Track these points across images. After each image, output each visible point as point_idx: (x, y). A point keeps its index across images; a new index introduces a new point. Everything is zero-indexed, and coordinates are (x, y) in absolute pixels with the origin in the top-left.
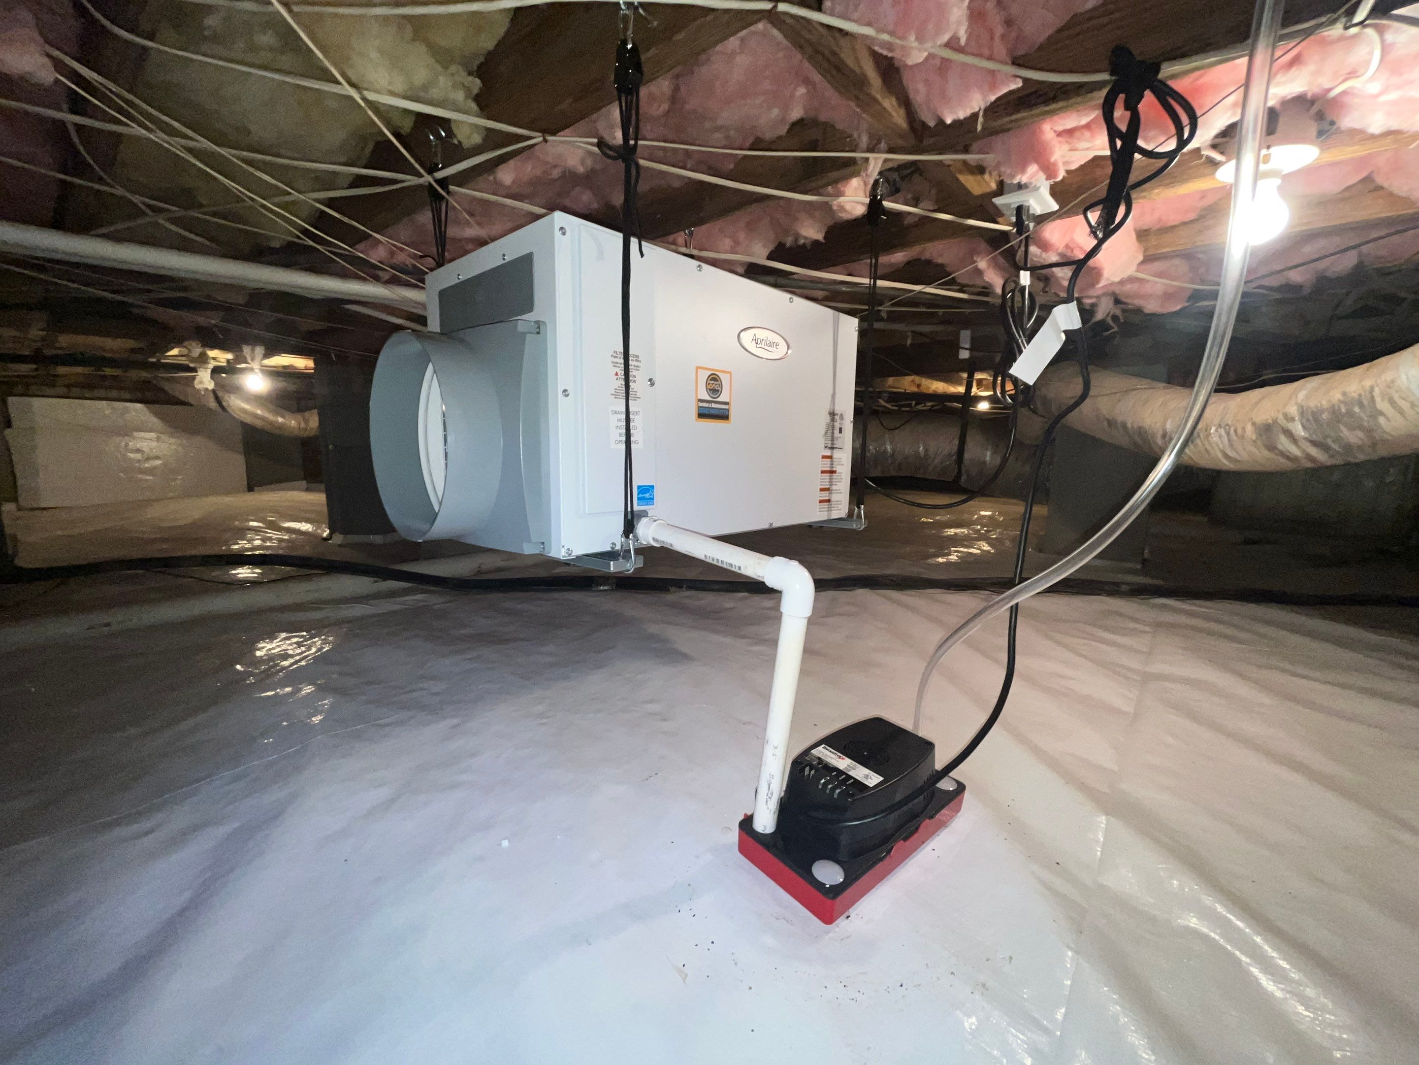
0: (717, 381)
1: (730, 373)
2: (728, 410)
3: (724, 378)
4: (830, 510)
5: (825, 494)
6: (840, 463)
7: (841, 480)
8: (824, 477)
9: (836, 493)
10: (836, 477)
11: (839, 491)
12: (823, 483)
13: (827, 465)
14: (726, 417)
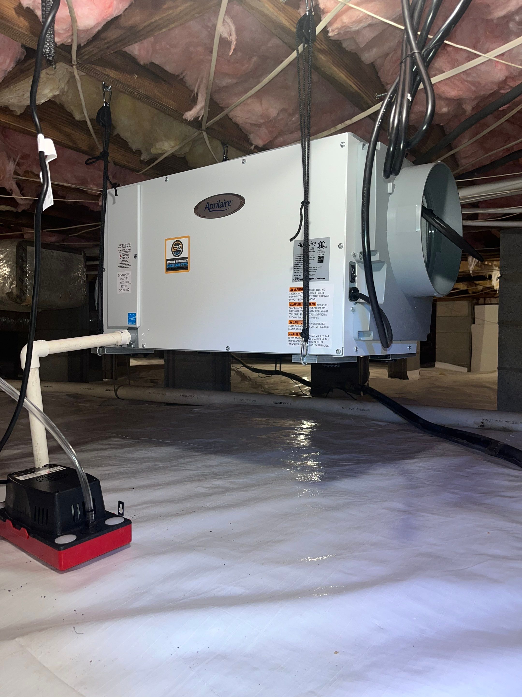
1: (188, 237)
2: (188, 262)
3: (184, 242)
5: (296, 326)
6: (322, 294)
7: (325, 313)
8: (295, 310)
9: (317, 327)
10: (316, 310)
11: (321, 325)
12: (293, 316)
13: (299, 297)
14: (186, 268)
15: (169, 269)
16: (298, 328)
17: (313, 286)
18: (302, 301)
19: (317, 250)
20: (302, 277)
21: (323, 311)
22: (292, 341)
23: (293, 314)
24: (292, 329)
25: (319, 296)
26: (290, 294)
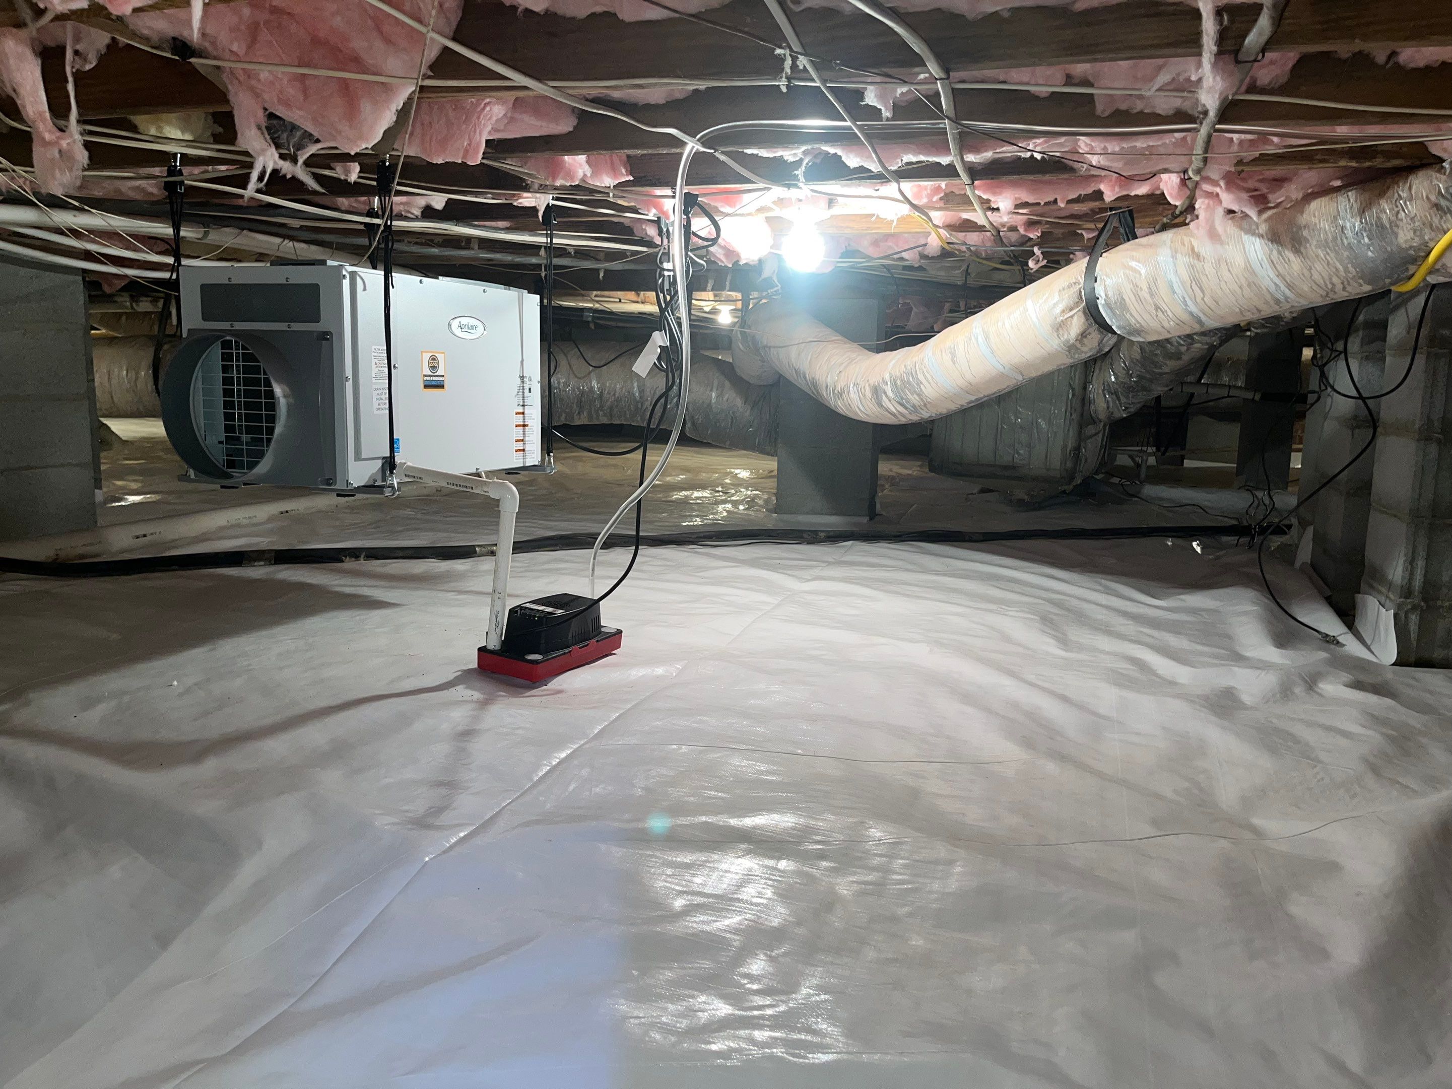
0: (436, 360)
1: (444, 353)
2: (443, 381)
3: (441, 357)
4: (524, 458)
5: (519, 444)
6: (531, 418)
8: (518, 430)
9: (529, 443)
10: (529, 430)
11: (531, 442)
12: (517, 435)
13: (519, 420)
14: (442, 387)
15: (426, 387)
16: (520, 446)
17: (527, 410)
18: (522, 423)
19: (528, 382)
20: (521, 404)
21: (532, 431)
22: (517, 456)
24: (517, 447)
26: (516, 417)
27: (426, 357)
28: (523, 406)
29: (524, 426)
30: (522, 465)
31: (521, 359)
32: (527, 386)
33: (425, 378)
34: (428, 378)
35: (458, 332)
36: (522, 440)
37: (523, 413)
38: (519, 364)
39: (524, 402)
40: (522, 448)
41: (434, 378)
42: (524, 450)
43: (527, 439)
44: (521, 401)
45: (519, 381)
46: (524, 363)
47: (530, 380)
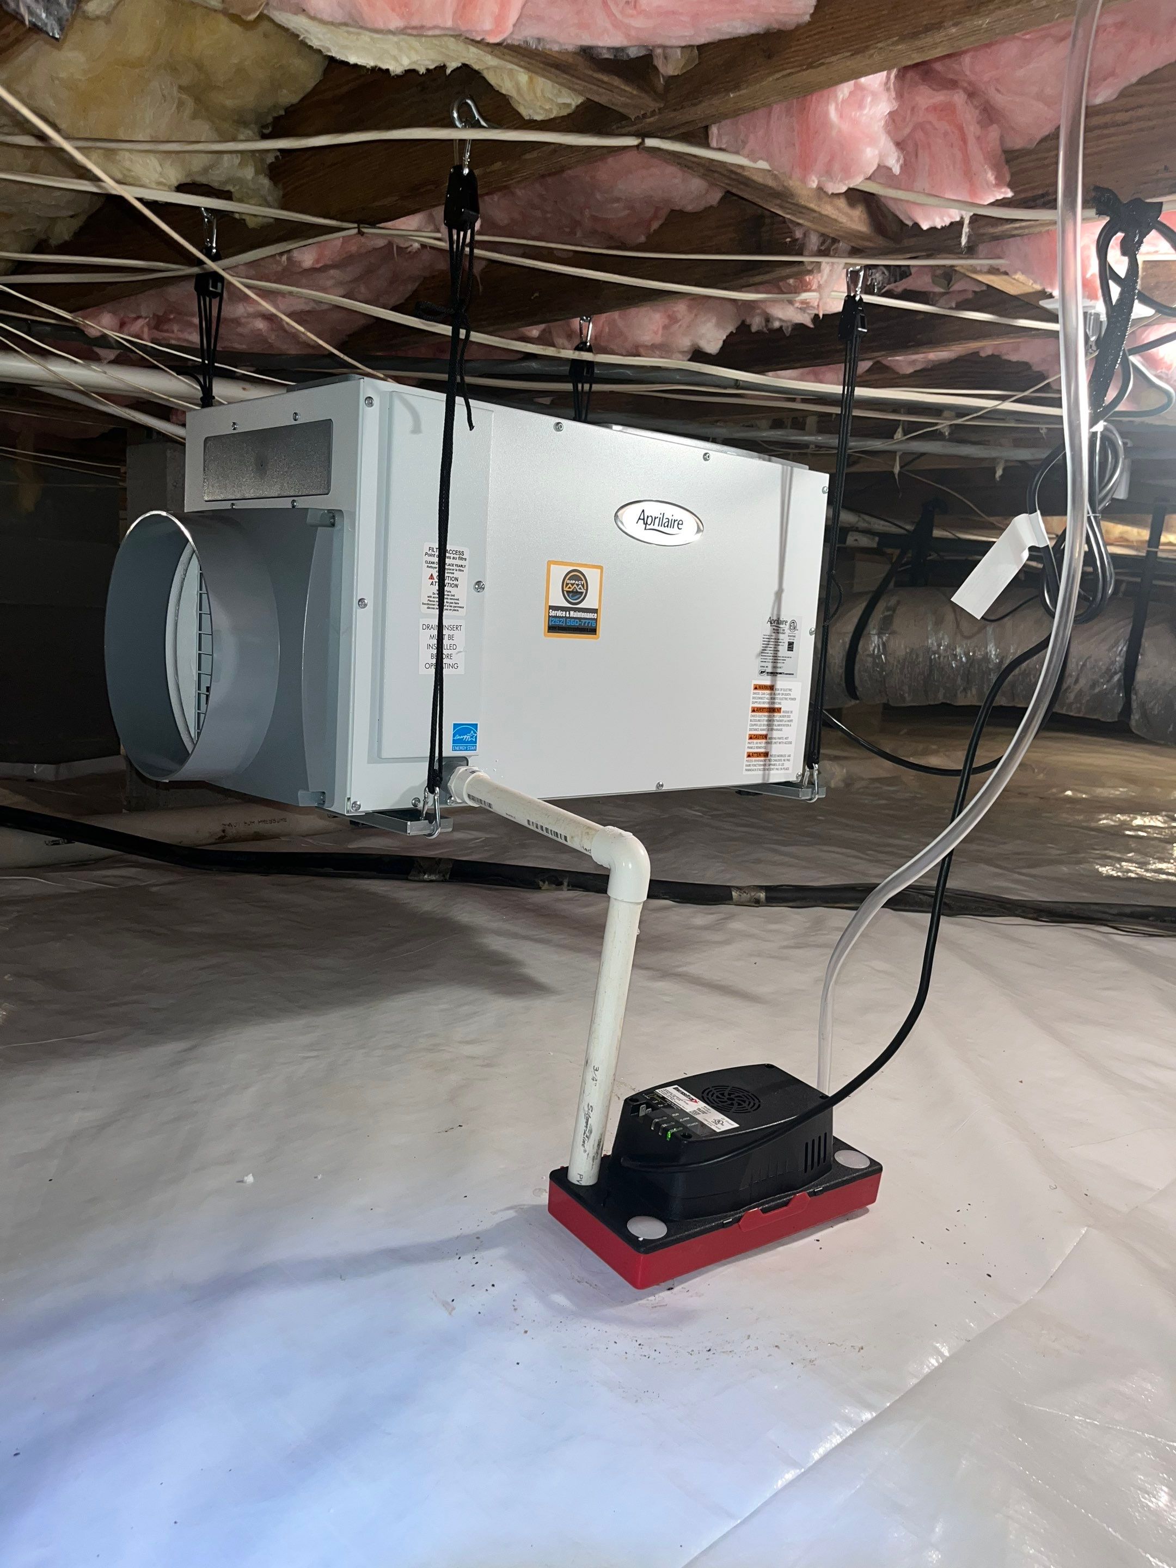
0: (579, 579)
1: (601, 568)
2: (596, 620)
3: (592, 576)
4: (766, 768)
5: (757, 743)
6: (789, 697)
7: (789, 723)
8: (758, 718)
9: (780, 743)
10: (781, 719)
11: (784, 741)
12: (755, 727)
13: (763, 699)
14: (592, 631)
15: (553, 628)
16: (759, 746)
17: (781, 683)
18: (767, 706)
19: (787, 631)
20: (769, 670)
21: (788, 721)
22: (749, 765)
23: (755, 725)
24: (751, 748)
25: (786, 699)
26: (754, 693)
27: (559, 573)
28: (774, 674)
29: (772, 710)
30: (759, 781)
31: (776, 588)
32: (784, 639)
33: (553, 613)
34: (559, 613)
35: (637, 530)
36: (765, 737)
37: (771, 688)
38: (771, 598)
39: (775, 667)
40: (763, 750)
41: (572, 614)
42: (766, 754)
43: (775, 734)
44: (770, 665)
45: (768, 629)
46: (784, 596)
47: (793, 626)
